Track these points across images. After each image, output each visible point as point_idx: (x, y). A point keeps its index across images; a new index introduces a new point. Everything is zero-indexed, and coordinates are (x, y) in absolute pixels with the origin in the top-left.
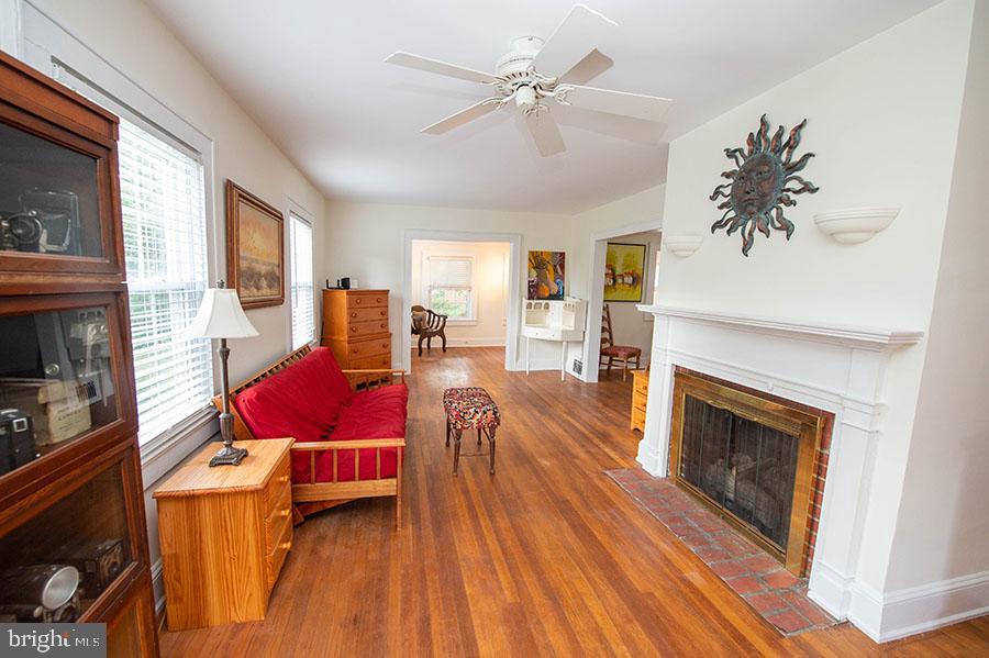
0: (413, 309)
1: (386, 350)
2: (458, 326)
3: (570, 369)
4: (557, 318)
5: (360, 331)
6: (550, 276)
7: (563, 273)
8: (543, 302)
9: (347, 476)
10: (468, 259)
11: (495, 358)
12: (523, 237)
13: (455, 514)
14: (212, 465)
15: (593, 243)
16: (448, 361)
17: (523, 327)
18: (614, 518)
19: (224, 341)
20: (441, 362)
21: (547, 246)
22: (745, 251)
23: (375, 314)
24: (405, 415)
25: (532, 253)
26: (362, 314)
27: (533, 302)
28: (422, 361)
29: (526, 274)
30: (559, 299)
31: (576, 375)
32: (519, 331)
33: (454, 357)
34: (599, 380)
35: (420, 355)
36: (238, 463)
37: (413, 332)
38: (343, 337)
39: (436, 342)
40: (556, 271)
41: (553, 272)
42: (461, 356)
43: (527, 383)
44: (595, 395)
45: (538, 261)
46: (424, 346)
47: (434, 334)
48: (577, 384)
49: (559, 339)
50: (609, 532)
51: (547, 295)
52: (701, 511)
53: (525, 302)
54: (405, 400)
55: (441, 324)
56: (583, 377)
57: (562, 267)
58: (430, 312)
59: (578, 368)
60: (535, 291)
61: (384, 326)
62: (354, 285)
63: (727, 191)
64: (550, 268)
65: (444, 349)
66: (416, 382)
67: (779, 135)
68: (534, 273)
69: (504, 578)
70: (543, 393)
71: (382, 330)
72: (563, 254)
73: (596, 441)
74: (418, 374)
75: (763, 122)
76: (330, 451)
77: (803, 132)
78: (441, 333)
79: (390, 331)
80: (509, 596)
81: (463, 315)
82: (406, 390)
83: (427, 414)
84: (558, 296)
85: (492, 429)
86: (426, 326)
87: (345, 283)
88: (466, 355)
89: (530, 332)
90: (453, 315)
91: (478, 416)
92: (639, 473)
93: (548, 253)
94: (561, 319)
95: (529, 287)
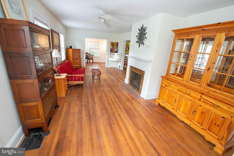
0: (86, 53)
1: (80, 62)
2: (96, 57)
3: (118, 67)
4: (116, 57)
5: (75, 58)
6: (115, 48)
8: (113, 53)
10: (98, 42)
11: (104, 64)
12: (109, 38)
15: (123, 41)
16: (94, 65)
17: (109, 58)
18: (118, 88)
19: (56, 58)
20: (92, 65)
21: (115, 41)
22: (139, 47)
23: (78, 54)
24: (85, 73)
25: (111, 42)
26: (75, 54)
27: (111, 53)
28: (88, 65)
29: (110, 47)
30: (117, 53)
31: (119, 68)
32: (108, 59)
33: (95, 64)
34: (123, 69)
35: (87, 63)
36: (60, 76)
37: (86, 58)
38: (71, 59)
39: (91, 61)
40: (116, 46)
41: (115, 47)
42: (96, 64)
43: (109, 70)
44: (123, 72)
45: (112, 44)
46: (88, 61)
48: (119, 70)
49: (116, 61)
50: (116, 90)
52: (131, 87)
53: (110, 53)
54: (84, 71)
55: (92, 57)
56: (120, 69)
57: (118, 46)
58: (90, 54)
59: (120, 67)
60: (112, 51)
62: (73, 48)
63: (138, 36)
64: (115, 46)
65: (93, 62)
66: (87, 69)
67: (144, 28)
68: (112, 47)
69: (99, 93)
70: (112, 71)
71: (79, 58)
72: (118, 43)
73: (119, 79)
74: (87, 67)
75: (143, 26)
76: (73, 76)
77: (147, 28)
78: (92, 59)
79: (81, 58)
80: (100, 95)
81: (98, 55)
82: (84, 69)
83: (89, 74)
84: (117, 52)
85: (100, 75)
86: (89, 57)
87: (71, 47)
88: (98, 64)
89: (110, 59)
90: (95, 55)
91: (97, 73)
92: (124, 83)
93: (115, 42)
95: (111, 49)
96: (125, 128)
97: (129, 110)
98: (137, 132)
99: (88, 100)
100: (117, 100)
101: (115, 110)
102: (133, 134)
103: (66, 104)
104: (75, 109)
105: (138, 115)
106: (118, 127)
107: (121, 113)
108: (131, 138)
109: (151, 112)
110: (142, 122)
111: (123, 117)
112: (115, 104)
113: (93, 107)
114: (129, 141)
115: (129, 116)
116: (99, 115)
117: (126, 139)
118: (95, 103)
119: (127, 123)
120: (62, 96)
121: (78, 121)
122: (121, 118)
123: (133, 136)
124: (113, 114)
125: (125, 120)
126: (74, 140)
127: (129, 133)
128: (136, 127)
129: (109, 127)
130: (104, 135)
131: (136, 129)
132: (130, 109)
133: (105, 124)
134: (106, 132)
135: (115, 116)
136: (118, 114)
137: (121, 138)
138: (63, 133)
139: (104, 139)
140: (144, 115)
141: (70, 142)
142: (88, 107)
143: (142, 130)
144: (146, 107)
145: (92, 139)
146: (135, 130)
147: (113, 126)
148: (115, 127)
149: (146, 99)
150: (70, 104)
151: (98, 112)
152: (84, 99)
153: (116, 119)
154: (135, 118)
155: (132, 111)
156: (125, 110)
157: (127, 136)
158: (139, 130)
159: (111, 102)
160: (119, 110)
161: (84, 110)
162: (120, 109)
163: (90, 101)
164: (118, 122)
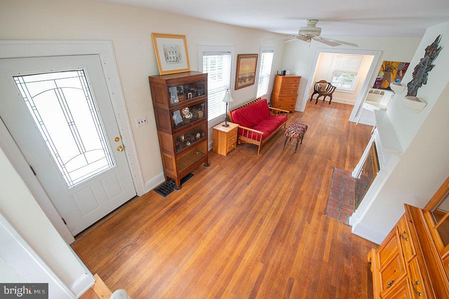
1: (294, 101)
2: (343, 92)
4: (386, 100)
5: (284, 93)
6: (393, 77)
7: (403, 76)
8: (382, 91)
9: (250, 137)
10: (361, 58)
12: (383, 52)
13: (274, 157)
14: (223, 126)
16: (329, 109)
18: (318, 177)
19: (227, 102)
20: (326, 108)
23: (292, 86)
25: (386, 62)
26: (287, 86)
27: (374, 90)
28: (316, 107)
29: (378, 73)
32: (362, 103)
33: (332, 108)
35: (316, 103)
36: (227, 127)
37: (317, 92)
38: (278, 94)
40: (398, 74)
42: (335, 108)
45: (388, 67)
47: (327, 95)
50: (311, 179)
51: (386, 87)
53: (370, 89)
55: (332, 90)
58: (329, 84)
60: (379, 84)
61: (296, 91)
62: (287, 74)
64: (395, 72)
65: (330, 103)
68: (382, 74)
69: (272, 172)
70: (352, 135)
71: (293, 93)
72: (408, 64)
74: (307, 113)
76: (242, 129)
78: (330, 95)
79: (298, 93)
80: (269, 175)
82: (286, 119)
87: (283, 73)
88: (339, 108)
91: (293, 134)
92: (348, 173)
93: (397, 63)
94: (388, 102)
95: (376, 81)
96: (248, 242)
97: (286, 227)
98: (257, 260)
99: (246, 175)
100: (287, 199)
101: (263, 210)
102: (248, 257)
103: (218, 166)
104: (220, 178)
105: (291, 243)
106: (241, 233)
107: (267, 220)
108: (240, 259)
109: (326, 258)
110: (282, 258)
111: (263, 227)
112: (276, 203)
113: (241, 187)
114: (233, 259)
115: (274, 234)
116: (236, 203)
117: (231, 253)
118: (248, 184)
119: (258, 238)
120: (222, 154)
121: (209, 194)
122: (258, 227)
123: (245, 260)
124: (256, 213)
125: (261, 233)
126: (189, 211)
127: (244, 252)
128: (265, 254)
129: (230, 225)
130: (216, 228)
131: (260, 257)
132: (289, 226)
133: (230, 217)
134: (222, 227)
135: (253, 218)
136: (261, 219)
137: (229, 247)
138: (188, 197)
139: (212, 232)
140: (302, 251)
141: (185, 209)
142: (235, 185)
143: (266, 266)
144: (328, 244)
145: (202, 221)
146: (257, 256)
147: (237, 226)
148: (238, 230)
149: (353, 231)
150: (222, 168)
151: (240, 198)
152: (242, 171)
153: (250, 223)
154: (280, 243)
155: (289, 231)
156: (281, 221)
157: (237, 252)
158: (262, 262)
159: (273, 195)
160: (271, 214)
161: (227, 185)
162: (275, 213)
163: (246, 177)
164: (247, 228)
